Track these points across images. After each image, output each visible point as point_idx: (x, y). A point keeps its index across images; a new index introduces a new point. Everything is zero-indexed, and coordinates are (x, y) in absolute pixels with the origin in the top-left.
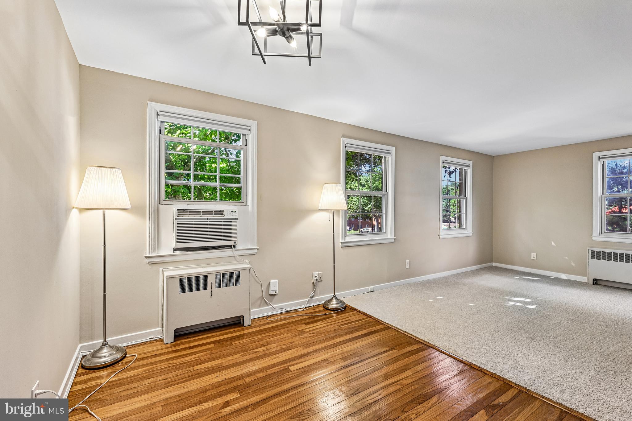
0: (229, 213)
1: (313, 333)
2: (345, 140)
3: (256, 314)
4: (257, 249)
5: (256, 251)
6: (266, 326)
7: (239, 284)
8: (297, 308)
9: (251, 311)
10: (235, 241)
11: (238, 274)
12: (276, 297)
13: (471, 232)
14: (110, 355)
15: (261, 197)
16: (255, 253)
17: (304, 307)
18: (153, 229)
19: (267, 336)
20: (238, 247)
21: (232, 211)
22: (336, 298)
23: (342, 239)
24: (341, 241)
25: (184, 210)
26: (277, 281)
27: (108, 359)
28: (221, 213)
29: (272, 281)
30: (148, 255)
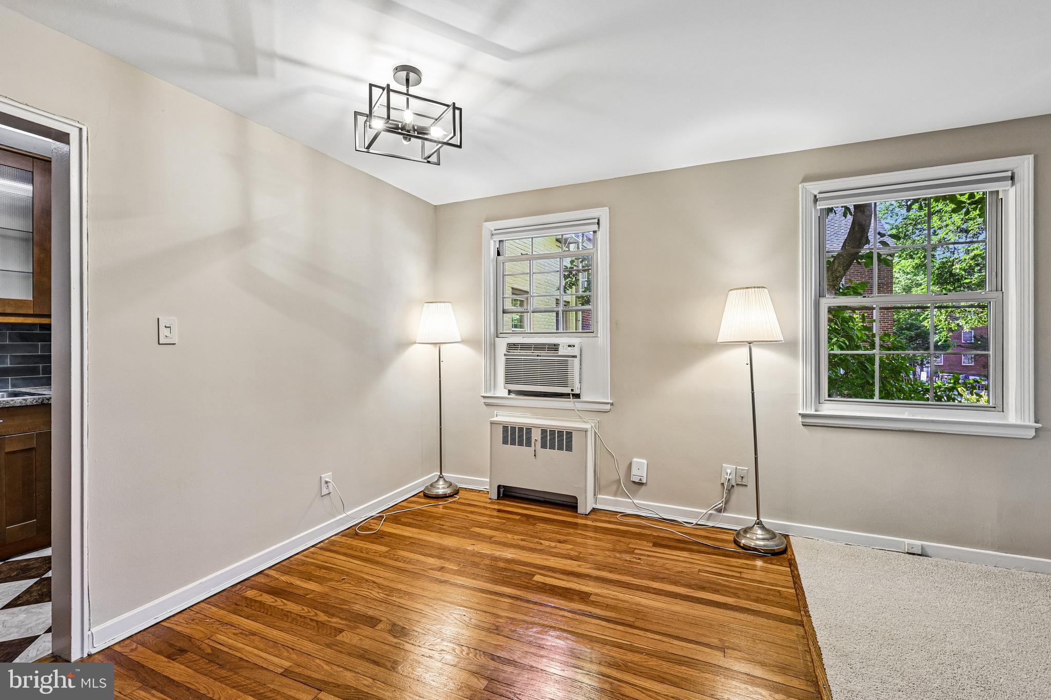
0: (565, 348)
1: (640, 559)
2: (811, 187)
3: (608, 505)
4: (612, 404)
5: (608, 407)
6: (604, 524)
7: (571, 450)
8: (680, 519)
9: (598, 496)
10: (572, 388)
11: (569, 434)
12: (643, 488)
14: (443, 488)
15: (617, 324)
16: (607, 409)
17: (695, 522)
18: (488, 365)
19: (581, 534)
20: (583, 398)
21: (569, 346)
22: (763, 528)
23: (805, 405)
24: (801, 412)
25: (514, 344)
26: (645, 461)
27: (441, 491)
28: (555, 347)
29: (635, 460)
30: (483, 395)
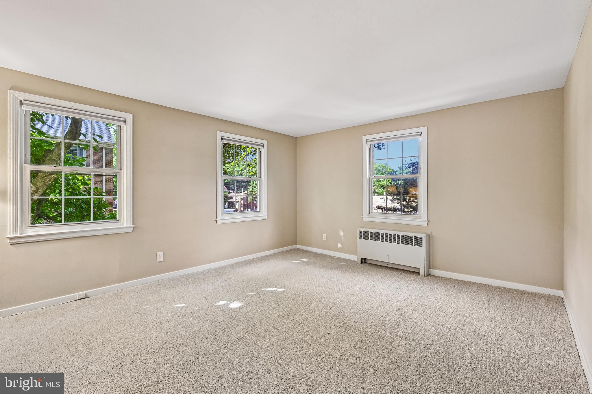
13: (266, 214)
